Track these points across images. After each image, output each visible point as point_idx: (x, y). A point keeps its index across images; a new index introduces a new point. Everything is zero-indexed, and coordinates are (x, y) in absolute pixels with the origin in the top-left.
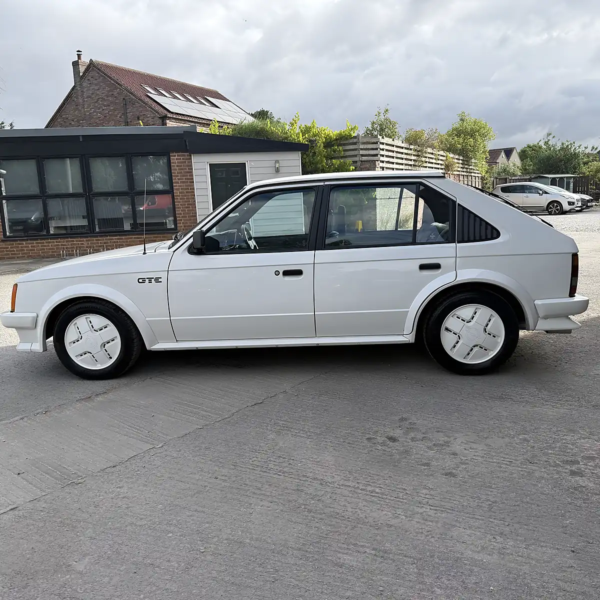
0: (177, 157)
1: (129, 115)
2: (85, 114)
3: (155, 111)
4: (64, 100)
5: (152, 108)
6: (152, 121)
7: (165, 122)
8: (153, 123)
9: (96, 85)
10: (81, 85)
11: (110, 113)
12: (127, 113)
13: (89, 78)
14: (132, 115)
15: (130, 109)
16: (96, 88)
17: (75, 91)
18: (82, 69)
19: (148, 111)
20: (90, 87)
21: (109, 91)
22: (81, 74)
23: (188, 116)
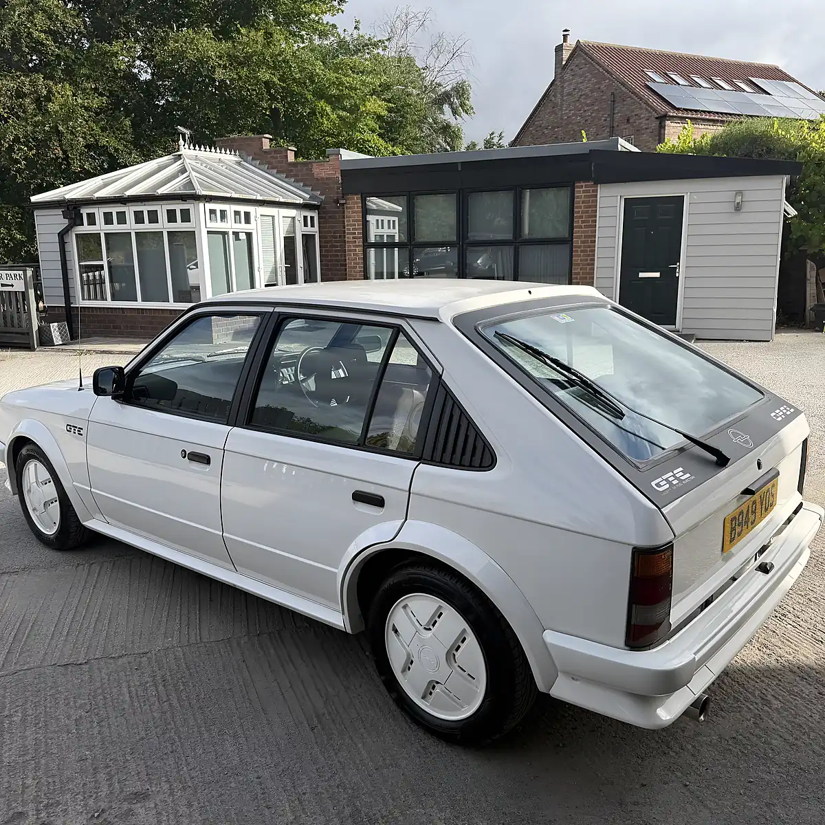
0: (584, 189)
1: (617, 116)
2: (562, 119)
3: (651, 107)
4: (540, 101)
5: (648, 105)
6: (646, 124)
7: (663, 124)
8: (646, 126)
9: (581, 76)
10: (562, 77)
11: (593, 115)
12: (614, 114)
13: (573, 67)
14: (621, 116)
15: (619, 108)
16: (580, 80)
17: (553, 87)
18: (566, 55)
19: (641, 109)
20: (573, 79)
21: (594, 84)
22: (564, 63)
23: (704, 112)
